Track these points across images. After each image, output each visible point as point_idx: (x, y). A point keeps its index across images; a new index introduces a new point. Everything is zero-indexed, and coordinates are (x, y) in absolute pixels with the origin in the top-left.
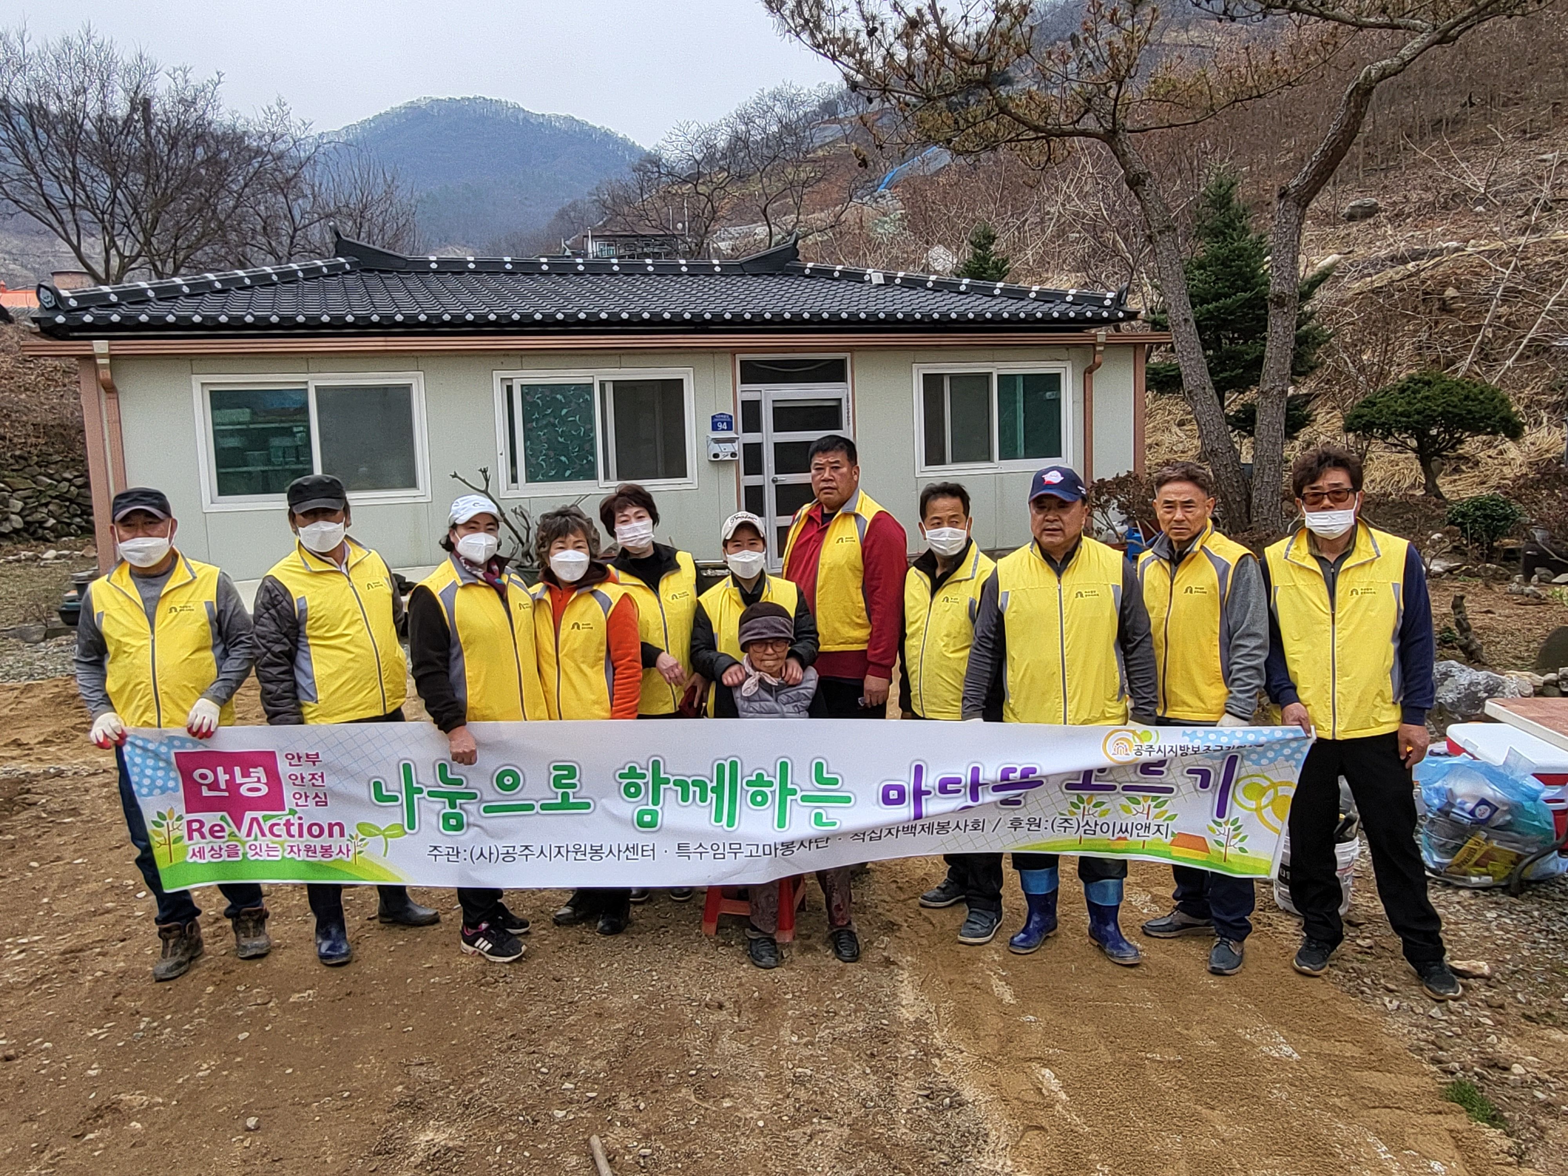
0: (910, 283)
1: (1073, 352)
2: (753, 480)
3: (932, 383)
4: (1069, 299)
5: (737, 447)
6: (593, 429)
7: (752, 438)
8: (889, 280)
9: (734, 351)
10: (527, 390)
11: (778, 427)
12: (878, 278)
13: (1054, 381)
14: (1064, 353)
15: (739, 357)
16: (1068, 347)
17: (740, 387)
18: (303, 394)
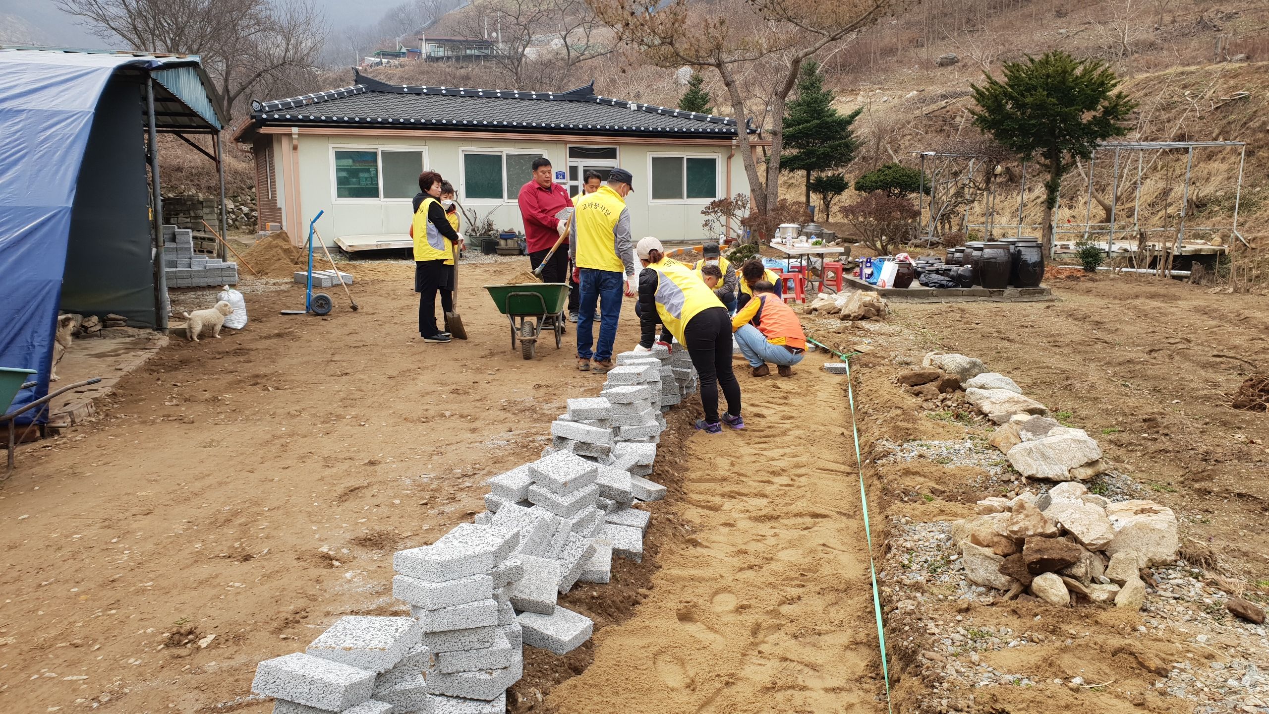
0: (650, 110)
1: (722, 149)
3: (657, 161)
8: (640, 107)
9: (566, 143)
12: (634, 107)
13: (713, 162)
14: (717, 149)
15: (569, 146)
17: (568, 159)
18: (375, 154)
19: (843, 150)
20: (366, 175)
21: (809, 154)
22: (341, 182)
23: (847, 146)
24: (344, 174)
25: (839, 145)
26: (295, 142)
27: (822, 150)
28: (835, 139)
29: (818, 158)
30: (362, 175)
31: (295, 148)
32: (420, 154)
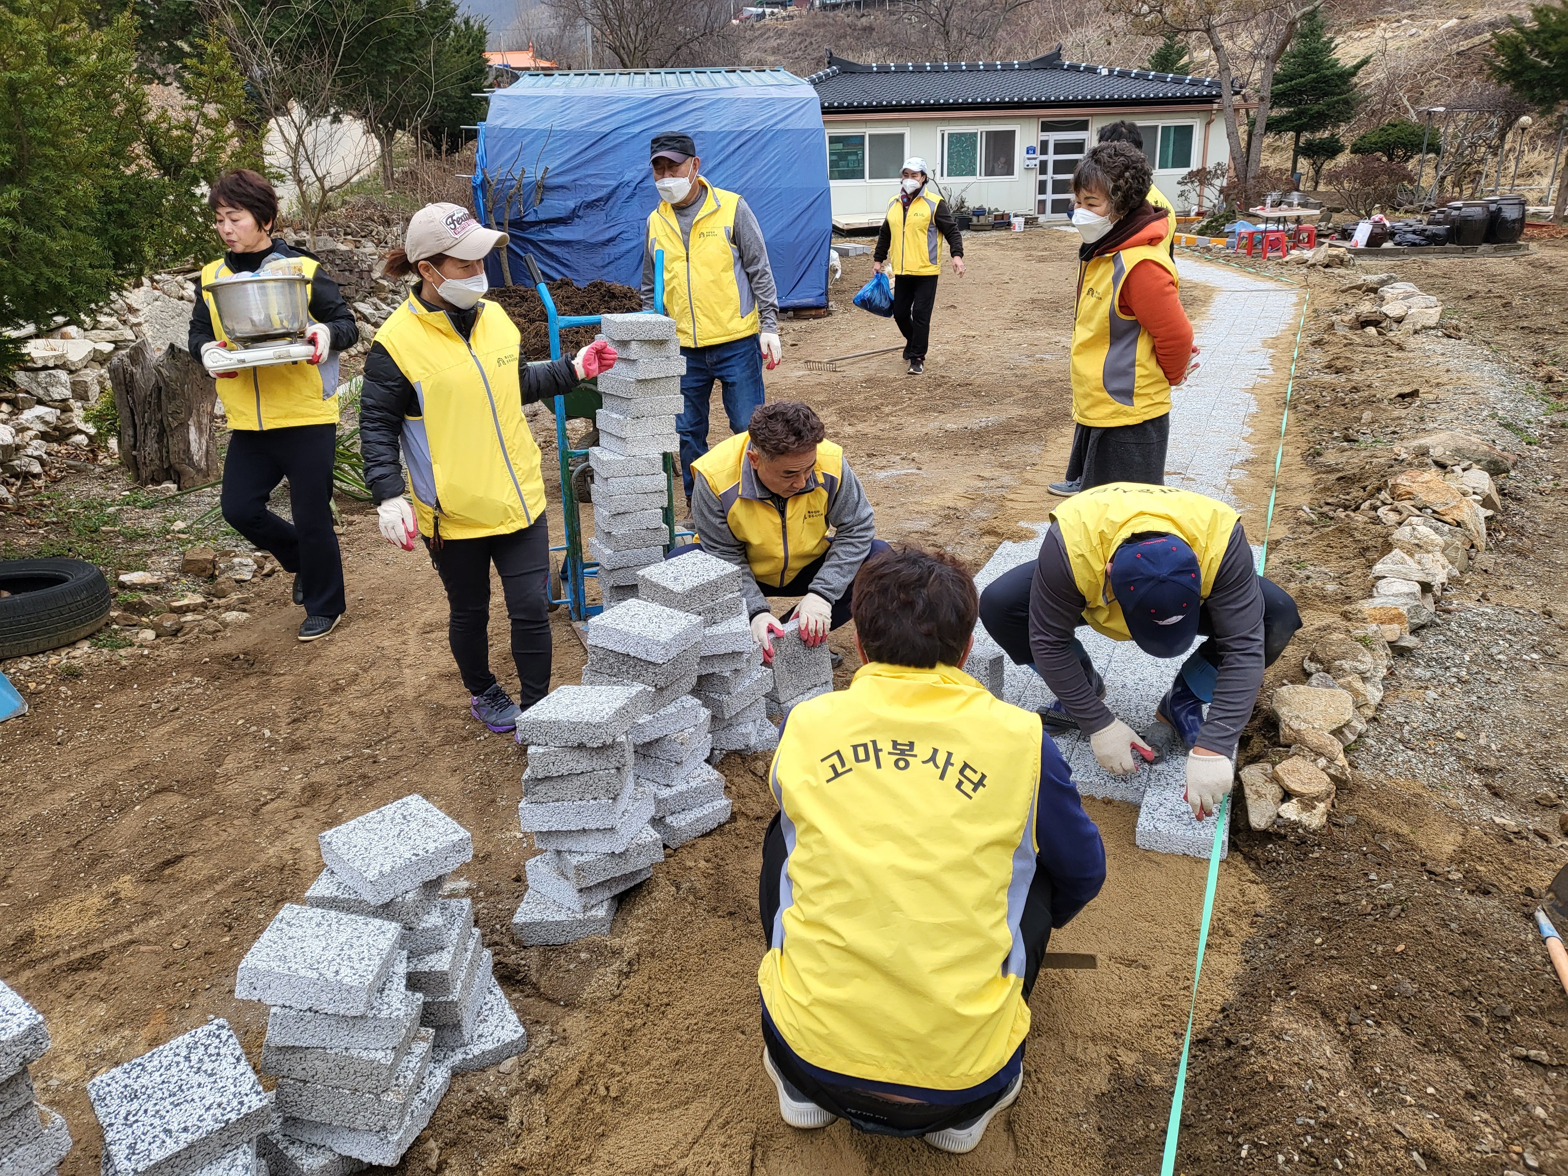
0: (1123, 74)
1: (1200, 114)
2: (1043, 177)
4: (1206, 84)
5: (1037, 162)
6: (976, 156)
7: (1043, 158)
8: (1111, 72)
9: (1039, 117)
10: (951, 135)
11: (1055, 153)
12: (1105, 72)
13: (1189, 129)
14: (1195, 115)
15: (1041, 120)
16: (1198, 111)
17: (1040, 134)
18: (863, 137)
19: (1341, 107)
20: (855, 158)
21: (1300, 114)
22: (833, 164)
23: (1346, 102)
24: (836, 158)
25: (1337, 102)
27: (1316, 108)
28: (1333, 94)
29: (1312, 117)
30: (851, 158)
32: (902, 136)
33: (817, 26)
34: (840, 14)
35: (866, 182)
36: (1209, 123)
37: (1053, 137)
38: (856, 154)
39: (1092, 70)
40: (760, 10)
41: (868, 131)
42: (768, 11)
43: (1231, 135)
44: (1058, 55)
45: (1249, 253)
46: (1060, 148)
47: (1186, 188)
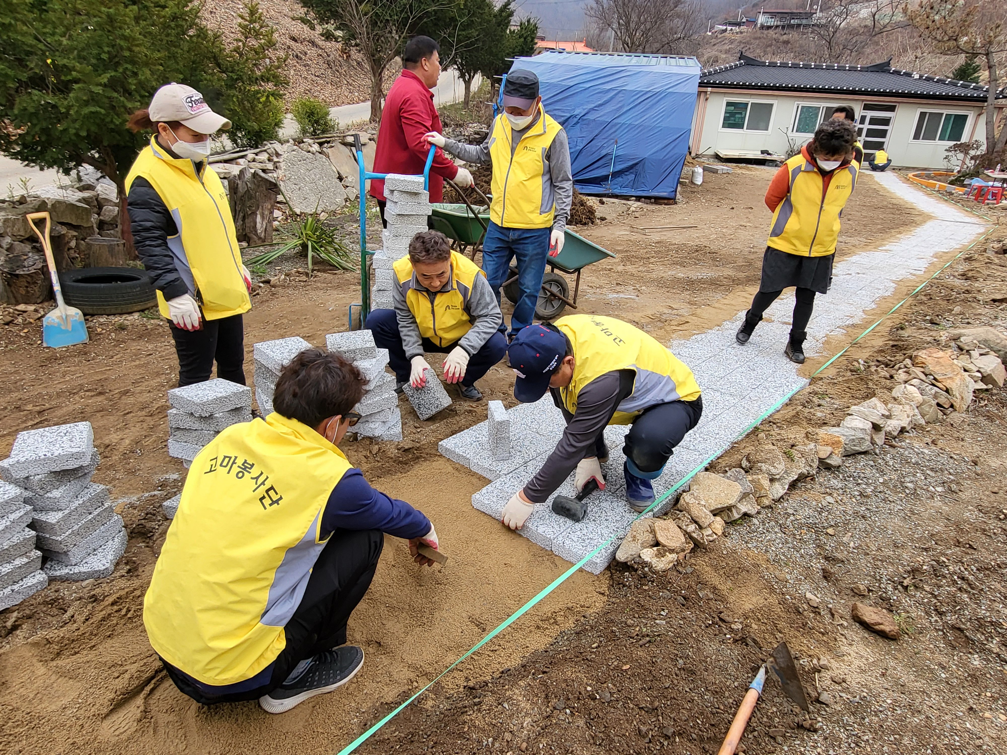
0: (928, 79)
1: (975, 108)
3: (923, 115)
4: (984, 89)
6: (817, 120)
7: (861, 126)
8: (921, 77)
9: (863, 101)
10: (803, 107)
11: (870, 123)
12: (917, 76)
13: (965, 117)
14: (972, 108)
15: (864, 103)
16: (974, 106)
17: (862, 111)
18: (747, 104)
20: (739, 116)
22: (725, 119)
24: (728, 115)
26: (708, 96)
30: (737, 116)
31: (707, 99)
32: (772, 105)
33: (755, 39)
34: (771, 32)
35: (744, 131)
36: (979, 115)
37: (870, 114)
38: (741, 113)
39: (908, 75)
40: (724, 27)
41: (751, 101)
42: (729, 28)
43: (989, 123)
44: (888, 64)
45: (976, 199)
46: (873, 121)
47: (950, 154)
